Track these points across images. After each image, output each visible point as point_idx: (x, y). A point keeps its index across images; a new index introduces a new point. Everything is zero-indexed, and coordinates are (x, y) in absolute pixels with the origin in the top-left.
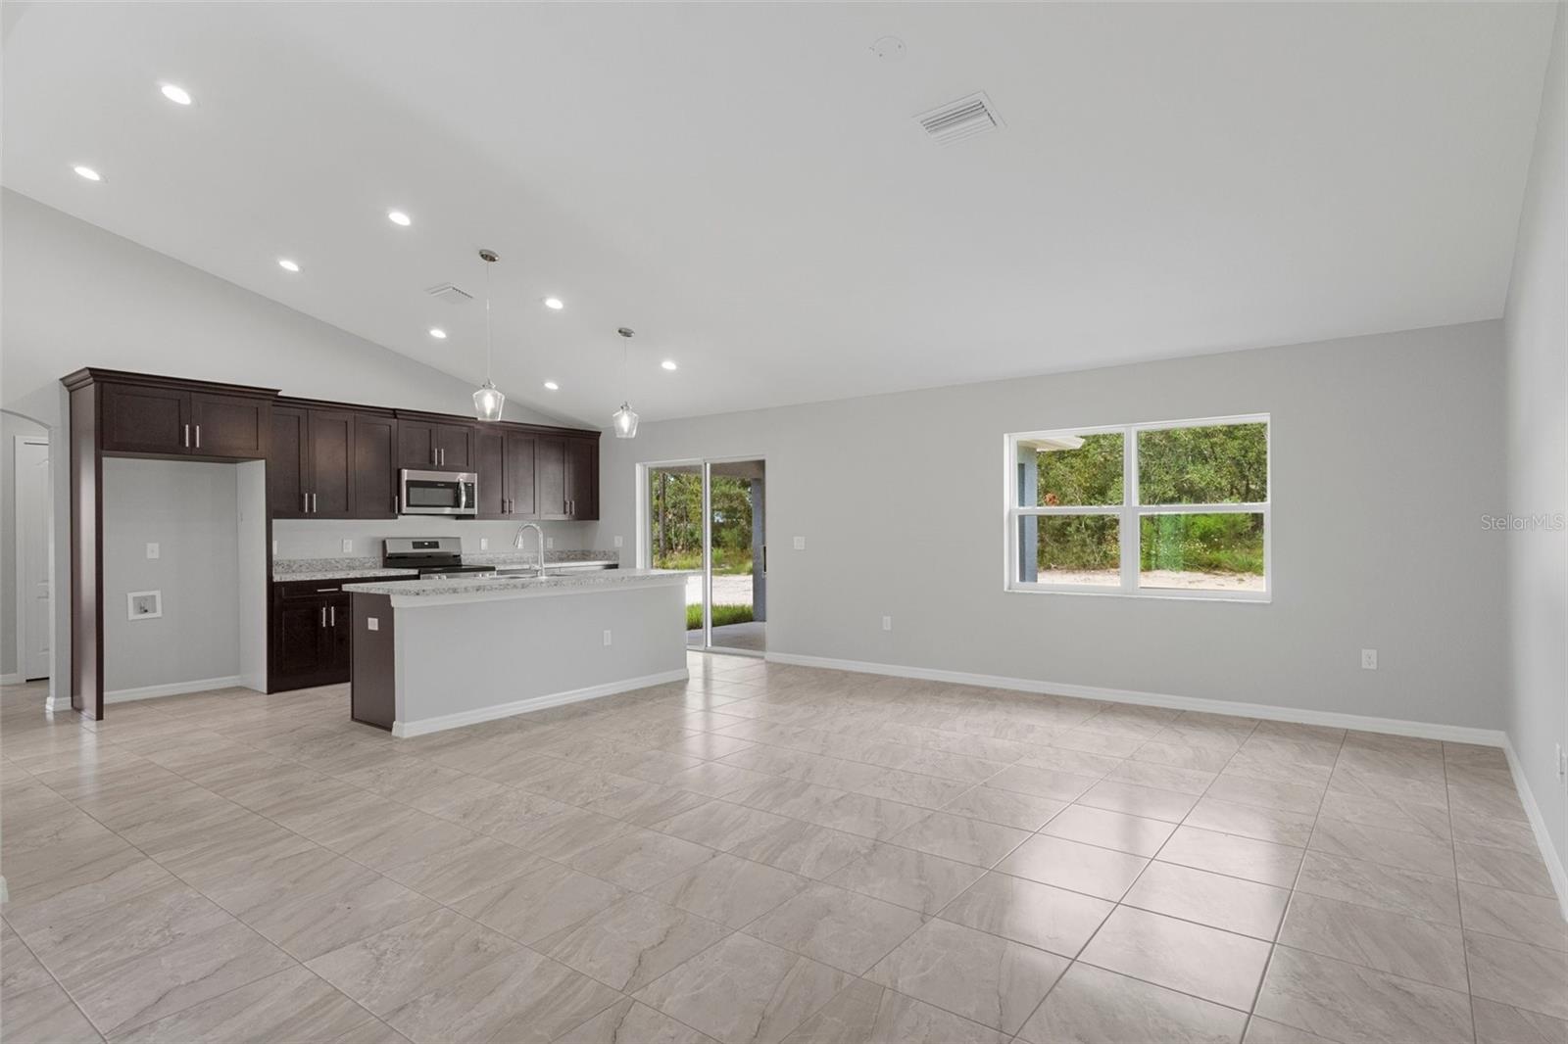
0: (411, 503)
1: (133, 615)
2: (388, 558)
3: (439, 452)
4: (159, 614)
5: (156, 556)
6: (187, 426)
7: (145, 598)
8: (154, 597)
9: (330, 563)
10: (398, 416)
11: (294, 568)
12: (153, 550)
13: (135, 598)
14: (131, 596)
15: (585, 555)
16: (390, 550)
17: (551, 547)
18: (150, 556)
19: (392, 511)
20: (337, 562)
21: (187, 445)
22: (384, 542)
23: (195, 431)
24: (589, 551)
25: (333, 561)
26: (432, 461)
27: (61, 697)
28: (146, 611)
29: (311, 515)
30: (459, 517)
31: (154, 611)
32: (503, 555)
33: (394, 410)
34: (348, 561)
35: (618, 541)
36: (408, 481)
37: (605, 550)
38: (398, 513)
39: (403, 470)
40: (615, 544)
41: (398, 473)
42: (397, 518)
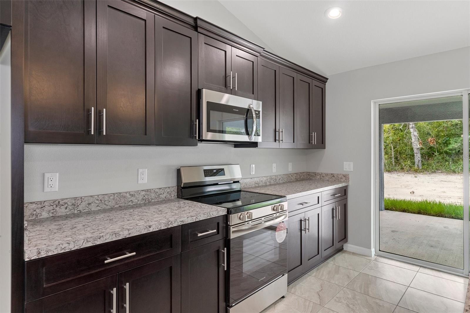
0: (211, 128)
2: (184, 188)
3: (234, 77)
9: (125, 197)
11: (80, 208)
16: (186, 179)
17: (291, 170)
20: (132, 195)
22: (179, 171)
24: (315, 174)
25: (128, 195)
30: (238, 145)
32: (265, 179)
33: (196, 19)
34: (144, 193)
35: (348, 167)
36: (208, 102)
37: (332, 174)
38: (197, 138)
39: (204, 90)
40: (344, 170)
41: (199, 93)
42: (197, 145)
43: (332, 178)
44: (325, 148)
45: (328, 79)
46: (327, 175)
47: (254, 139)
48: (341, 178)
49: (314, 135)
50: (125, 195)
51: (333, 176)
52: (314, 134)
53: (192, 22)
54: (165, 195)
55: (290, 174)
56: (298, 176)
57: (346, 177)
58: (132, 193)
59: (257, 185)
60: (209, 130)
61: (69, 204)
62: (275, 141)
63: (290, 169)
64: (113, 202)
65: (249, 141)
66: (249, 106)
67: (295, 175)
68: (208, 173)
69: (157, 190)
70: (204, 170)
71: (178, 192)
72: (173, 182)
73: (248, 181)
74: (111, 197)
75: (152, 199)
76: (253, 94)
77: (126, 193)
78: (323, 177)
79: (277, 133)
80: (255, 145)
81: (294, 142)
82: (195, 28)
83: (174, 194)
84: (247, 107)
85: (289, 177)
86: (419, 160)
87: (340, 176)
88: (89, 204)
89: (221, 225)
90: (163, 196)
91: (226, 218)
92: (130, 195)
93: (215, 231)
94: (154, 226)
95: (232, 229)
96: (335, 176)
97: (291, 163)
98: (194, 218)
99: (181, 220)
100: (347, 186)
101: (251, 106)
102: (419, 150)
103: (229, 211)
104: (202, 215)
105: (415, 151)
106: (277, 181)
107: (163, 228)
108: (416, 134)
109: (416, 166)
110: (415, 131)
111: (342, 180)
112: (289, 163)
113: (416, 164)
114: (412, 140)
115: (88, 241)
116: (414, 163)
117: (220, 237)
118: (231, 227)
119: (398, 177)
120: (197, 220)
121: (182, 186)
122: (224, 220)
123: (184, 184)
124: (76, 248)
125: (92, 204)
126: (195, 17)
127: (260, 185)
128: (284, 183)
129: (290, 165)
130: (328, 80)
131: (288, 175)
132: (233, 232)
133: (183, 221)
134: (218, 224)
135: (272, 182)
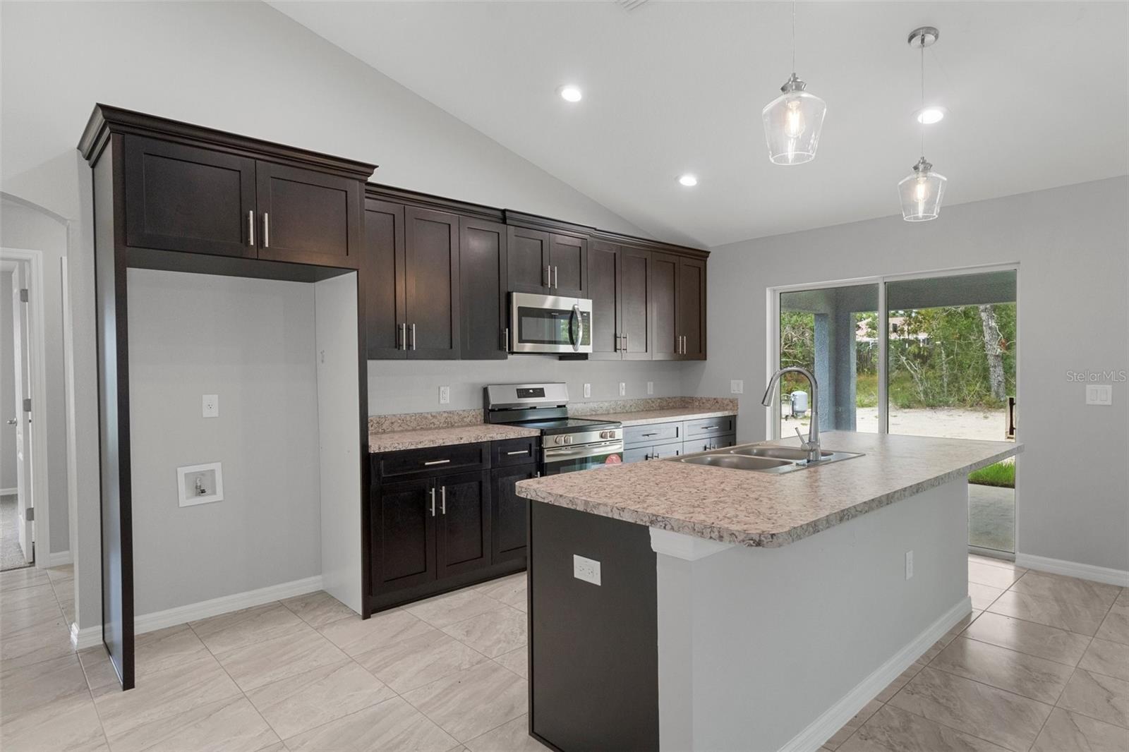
0: (524, 338)
1: (186, 499)
2: (493, 410)
3: (552, 271)
4: (219, 496)
5: (214, 413)
6: (251, 212)
7: (203, 474)
8: (213, 471)
9: (426, 418)
10: (508, 221)
11: (384, 427)
12: (211, 405)
13: (186, 475)
14: (182, 472)
15: (684, 404)
16: (495, 400)
17: (652, 393)
18: (207, 413)
19: (501, 347)
20: (434, 417)
21: (252, 243)
22: (485, 391)
23: (262, 222)
24: (692, 398)
25: (429, 416)
26: (543, 283)
27: (86, 627)
28: (203, 491)
29: (410, 355)
30: (563, 357)
31: (214, 493)
32: (606, 404)
33: (504, 211)
34: (445, 415)
35: (737, 388)
36: (519, 308)
37: (715, 399)
38: (507, 350)
39: (514, 294)
40: (732, 392)
41: (509, 297)
42: (506, 358)
43: (715, 404)
44: (706, 359)
45: (709, 252)
46: (708, 400)
47: (582, 349)
48: (728, 405)
49: (683, 341)
50: (426, 415)
51: (717, 402)
52: (683, 338)
53: (499, 214)
54: (469, 419)
55: (650, 399)
56: (665, 403)
57: (733, 402)
58: (434, 414)
59: (594, 413)
60: (521, 341)
61: (375, 422)
62: (616, 350)
63: (651, 390)
64: (415, 423)
65: (574, 352)
66: (574, 308)
67: (659, 401)
68: (523, 393)
69: (461, 413)
70: (517, 390)
71: (484, 416)
72: (478, 404)
73: (579, 406)
74: (413, 418)
75: (455, 423)
76: (581, 289)
77: (428, 413)
78: (703, 403)
79: (618, 339)
80: (584, 356)
81: (646, 351)
82: (504, 221)
83: (480, 418)
84: (571, 309)
85: (648, 403)
86: (999, 381)
87: (726, 402)
88: (392, 423)
89: (534, 448)
90: (467, 420)
91: (539, 440)
92: (432, 416)
93: (527, 452)
94: (465, 439)
95: (546, 453)
96: (720, 402)
97: (652, 383)
98: (504, 435)
99: (491, 435)
100: (735, 416)
101: (576, 307)
102: (999, 359)
103: (543, 433)
104: (512, 433)
105: (991, 361)
106: (627, 409)
107: (473, 441)
108: (994, 324)
109: (993, 395)
110: (992, 317)
111: (729, 408)
112: (649, 383)
113: (993, 390)
114: (984, 337)
115: (412, 444)
116: (989, 389)
117: (532, 459)
118: (545, 450)
119: (948, 418)
120: (507, 438)
121: (490, 408)
122: (536, 441)
123: (493, 405)
124: (404, 448)
125: (395, 424)
126: (503, 208)
127: (598, 412)
128: (638, 411)
129: (650, 385)
130: (710, 254)
131: (646, 401)
132: (548, 456)
133: (492, 437)
134: (530, 445)
135: (619, 410)
